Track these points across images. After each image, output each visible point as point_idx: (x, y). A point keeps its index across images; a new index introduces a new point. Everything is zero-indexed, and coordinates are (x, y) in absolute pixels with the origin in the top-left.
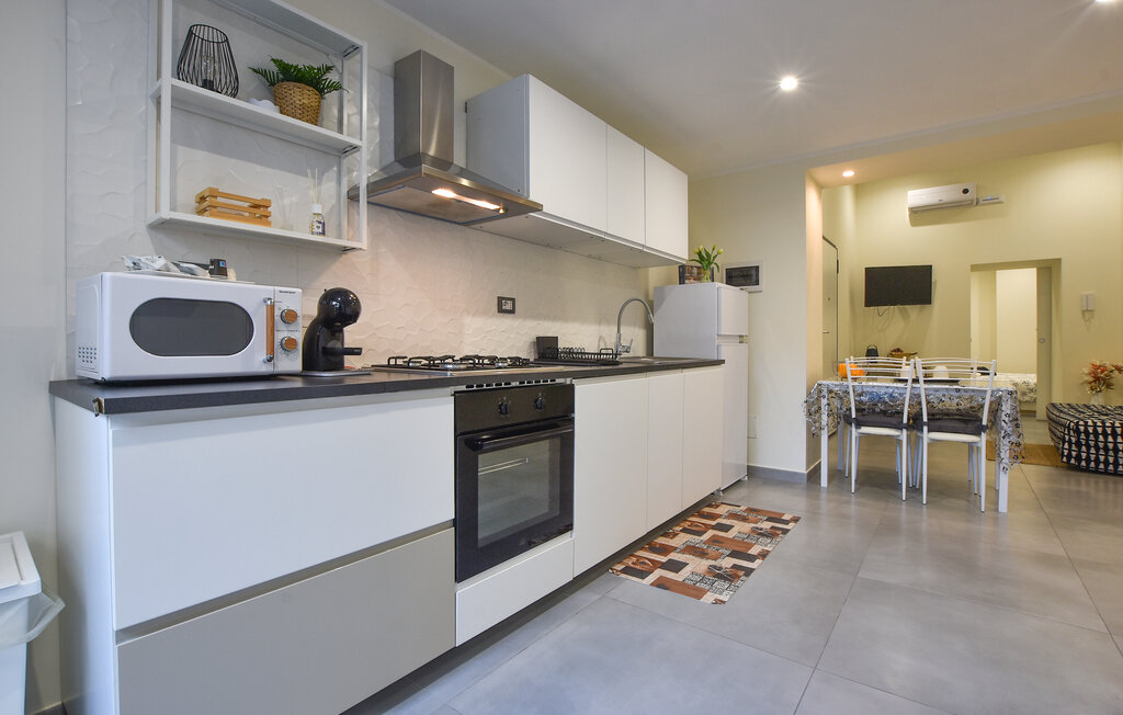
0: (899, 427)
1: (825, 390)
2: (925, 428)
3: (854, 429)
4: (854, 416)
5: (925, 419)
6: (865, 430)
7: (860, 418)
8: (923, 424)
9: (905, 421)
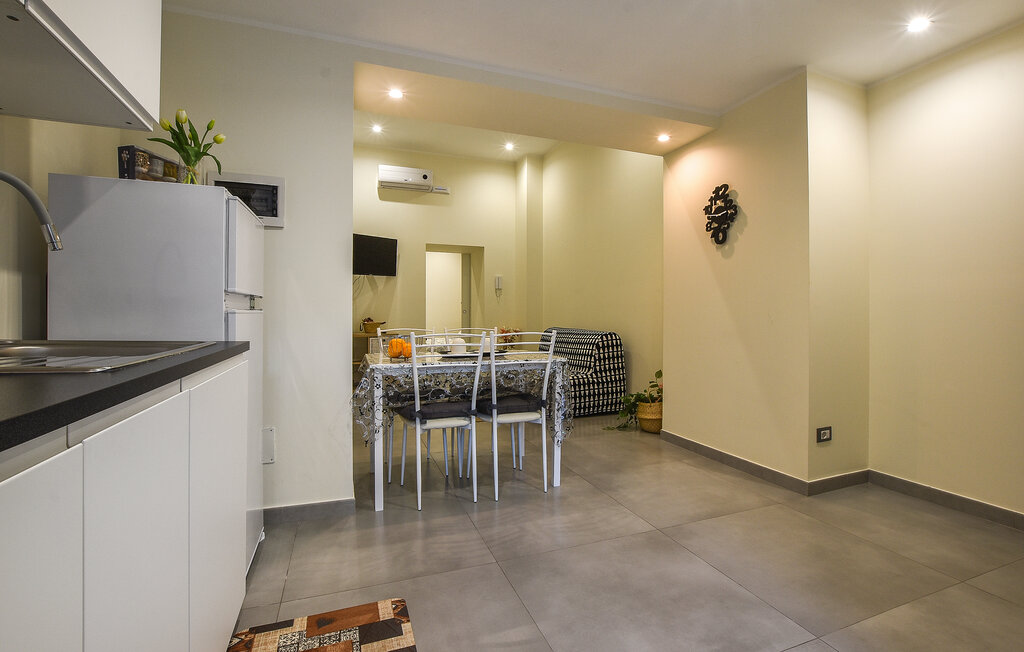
0: (467, 414)
1: (380, 377)
2: (495, 411)
3: (418, 426)
4: (418, 408)
5: (495, 402)
6: (431, 424)
7: (426, 410)
8: (492, 407)
9: (474, 407)
